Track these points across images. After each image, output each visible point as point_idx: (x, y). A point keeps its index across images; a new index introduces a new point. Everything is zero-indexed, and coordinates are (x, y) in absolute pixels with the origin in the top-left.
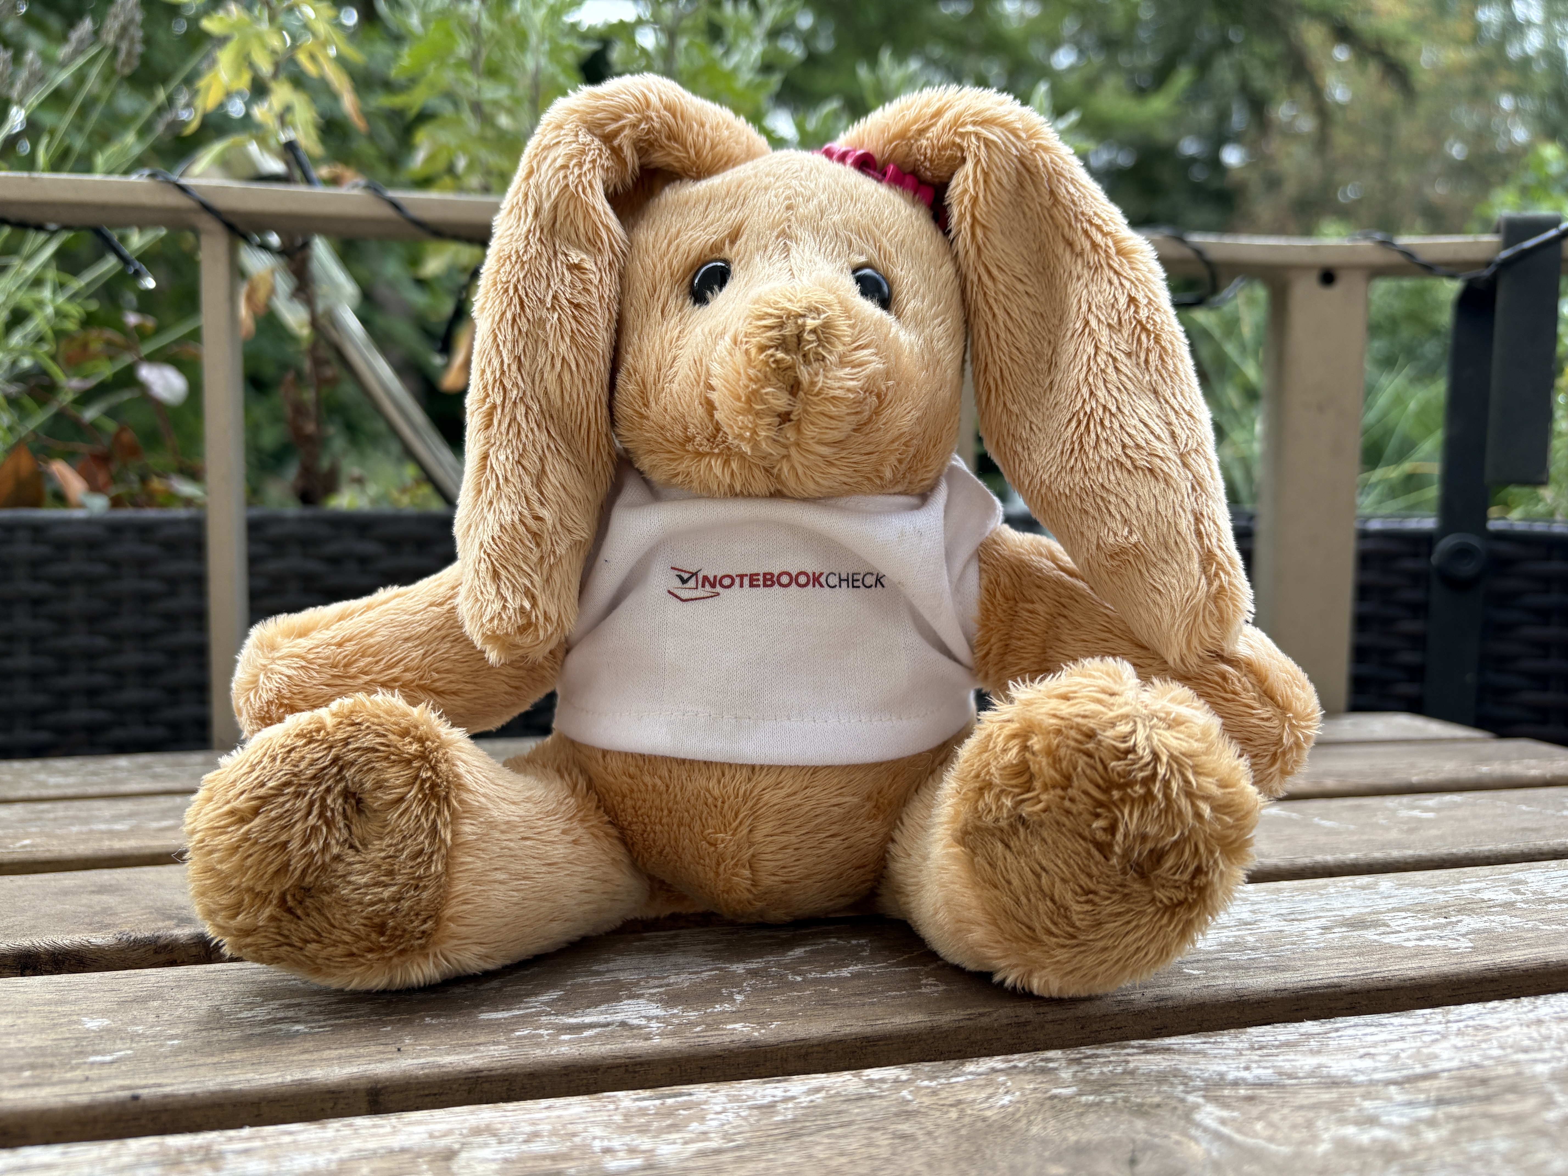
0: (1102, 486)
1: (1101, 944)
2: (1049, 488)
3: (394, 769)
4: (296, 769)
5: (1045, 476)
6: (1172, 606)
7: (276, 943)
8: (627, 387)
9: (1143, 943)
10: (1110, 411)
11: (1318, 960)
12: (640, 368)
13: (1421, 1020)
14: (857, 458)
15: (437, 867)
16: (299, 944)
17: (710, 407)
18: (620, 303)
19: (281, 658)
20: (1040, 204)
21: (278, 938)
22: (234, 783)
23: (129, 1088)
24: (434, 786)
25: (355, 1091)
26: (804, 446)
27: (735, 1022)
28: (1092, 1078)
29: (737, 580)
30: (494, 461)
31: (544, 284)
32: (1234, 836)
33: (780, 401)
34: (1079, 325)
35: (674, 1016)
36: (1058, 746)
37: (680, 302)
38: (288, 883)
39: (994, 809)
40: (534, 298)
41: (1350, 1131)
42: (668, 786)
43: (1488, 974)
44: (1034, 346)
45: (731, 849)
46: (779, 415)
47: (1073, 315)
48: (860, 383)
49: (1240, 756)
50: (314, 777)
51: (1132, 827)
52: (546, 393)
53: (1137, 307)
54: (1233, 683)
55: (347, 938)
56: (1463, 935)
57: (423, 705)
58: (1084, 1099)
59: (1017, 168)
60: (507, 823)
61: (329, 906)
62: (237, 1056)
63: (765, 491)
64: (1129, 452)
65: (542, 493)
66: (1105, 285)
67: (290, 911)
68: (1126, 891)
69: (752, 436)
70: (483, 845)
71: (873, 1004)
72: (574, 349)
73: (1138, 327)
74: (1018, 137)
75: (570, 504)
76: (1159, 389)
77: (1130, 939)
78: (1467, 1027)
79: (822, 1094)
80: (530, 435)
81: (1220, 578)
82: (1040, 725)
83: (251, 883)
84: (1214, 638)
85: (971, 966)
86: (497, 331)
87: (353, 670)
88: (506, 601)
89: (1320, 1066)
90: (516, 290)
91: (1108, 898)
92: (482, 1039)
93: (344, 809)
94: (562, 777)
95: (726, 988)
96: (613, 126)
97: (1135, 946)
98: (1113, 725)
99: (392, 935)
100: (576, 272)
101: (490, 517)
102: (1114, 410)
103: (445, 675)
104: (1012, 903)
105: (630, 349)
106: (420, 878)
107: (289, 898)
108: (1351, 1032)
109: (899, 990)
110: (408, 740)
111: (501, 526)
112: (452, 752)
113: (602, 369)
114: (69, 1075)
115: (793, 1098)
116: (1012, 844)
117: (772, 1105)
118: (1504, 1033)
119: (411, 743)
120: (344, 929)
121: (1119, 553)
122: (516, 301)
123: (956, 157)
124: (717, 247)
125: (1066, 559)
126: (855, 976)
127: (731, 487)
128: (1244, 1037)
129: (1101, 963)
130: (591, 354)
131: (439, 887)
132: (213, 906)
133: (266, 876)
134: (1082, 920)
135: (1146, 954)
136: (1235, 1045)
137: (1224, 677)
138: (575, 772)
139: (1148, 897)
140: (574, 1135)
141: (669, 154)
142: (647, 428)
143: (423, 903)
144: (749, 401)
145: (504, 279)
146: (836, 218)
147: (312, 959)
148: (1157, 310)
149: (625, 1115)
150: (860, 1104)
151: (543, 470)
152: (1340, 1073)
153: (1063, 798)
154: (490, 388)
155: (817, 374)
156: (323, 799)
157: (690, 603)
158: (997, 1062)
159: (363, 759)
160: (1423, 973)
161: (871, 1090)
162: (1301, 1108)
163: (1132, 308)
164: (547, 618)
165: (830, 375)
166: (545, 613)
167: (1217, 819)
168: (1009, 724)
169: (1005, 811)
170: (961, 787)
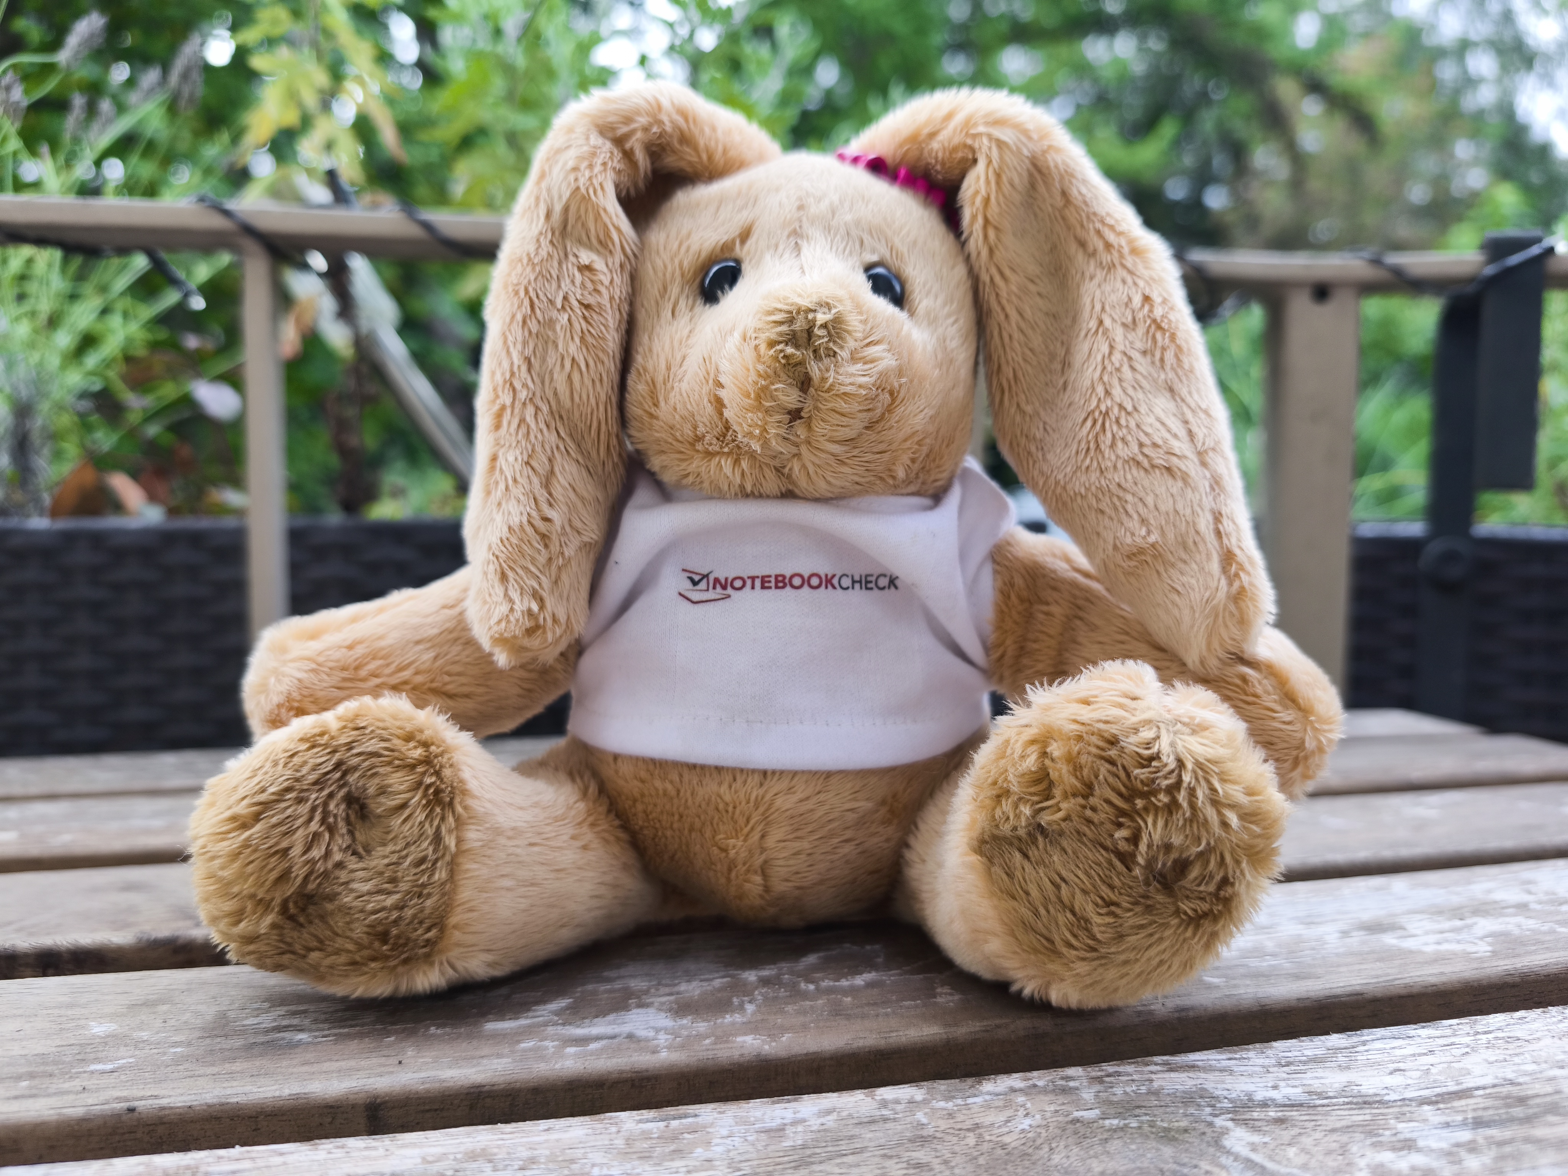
0: (1119, 485)
1: (1123, 957)
2: (1064, 488)
3: (399, 774)
4: (299, 774)
5: (1060, 477)
6: (1192, 607)
7: (279, 951)
8: (637, 387)
9: (1165, 956)
10: (1125, 409)
11: (1339, 966)
12: (650, 366)
13: (1448, 1032)
14: (869, 457)
15: (440, 874)
16: (302, 952)
17: (719, 404)
18: (631, 304)
19: (293, 660)
20: (1052, 206)
21: (282, 945)
22: (235, 788)
23: (126, 1100)
24: (437, 792)
25: (354, 1106)
26: (814, 444)
27: (745, 1034)
28: (1115, 1099)
29: (749, 582)
30: (503, 463)
31: (554, 285)
32: (1262, 846)
33: (790, 397)
34: (1093, 324)
35: (682, 1027)
36: (1079, 753)
37: (690, 301)
38: (290, 890)
39: (1011, 817)
40: (545, 299)
41: (1386, 1157)
42: (678, 791)
43: (1509, 979)
44: (1047, 347)
45: (743, 855)
46: (789, 413)
47: (1086, 314)
48: (872, 380)
49: (1266, 761)
50: (315, 783)
51: (1157, 838)
52: (555, 394)
53: (1152, 306)
54: (1254, 686)
55: (350, 946)
56: (1481, 939)
57: (429, 709)
58: (1107, 1122)
59: (1028, 170)
60: (513, 829)
61: (332, 913)
62: (237, 1066)
63: (776, 491)
64: (1146, 450)
65: (550, 494)
66: (1119, 284)
67: (292, 918)
68: (1149, 902)
69: (761, 434)
70: (489, 852)
71: (887, 1015)
72: (584, 350)
73: (1153, 327)
74: (1030, 138)
75: (579, 505)
76: (1175, 387)
77: (1152, 952)
78: (1496, 1038)
79: (834, 1116)
80: (539, 436)
81: (1240, 578)
82: (1060, 731)
83: (252, 890)
84: (1234, 640)
85: (986, 974)
86: (508, 333)
87: (363, 673)
88: (514, 603)
89: (1350, 1084)
90: (527, 292)
91: (1130, 910)
92: (486, 1051)
93: (348, 815)
94: (573, 780)
95: (738, 996)
96: (624, 130)
97: (1157, 960)
98: (1136, 731)
99: (394, 944)
100: (587, 273)
101: (499, 518)
102: (1130, 408)
103: (456, 678)
104: (1030, 914)
105: (640, 350)
106: (424, 886)
107: (291, 905)
108: (1378, 1045)
109: (913, 999)
110: (412, 744)
111: (510, 528)
112: (457, 757)
113: (613, 369)
114: (67, 1086)
115: (804, 1121)
116: (1030, 853)
117: (781, 1129)
118: (1535, 1046)
119: (415, 748)
120: (348, 937)
121: (1136, 554)
122: (527, 302)
123: (967, 160)
124: (727, 247)
125: (1082, 561)
126: (870, 985)
127: (742, 487)
128: (1269, 1052)
129: (1122, 977)
130: (601, 355)
131: (444, 895)
132: (216, 913)
133: (267, 883)
134: (1103, 932)
135: (1170, 967)
136: (1260, 1061)
137: (1244, 679)
138: (587, 775)
139: (1172, 909)
140: (573, 1161)
141: (682, 159)
142: (657, 428)
143: (427, 912)
144: (758, 398)
145: (515, 282)
146: (848, 218)
147: (316, 967)
148: (1172, 309)
149: (628, 1139)
150: (873, 1127)
151: (552, 472)
152: (1371, 1092)
153: (1084, 807)
154: (500, 389)
155: (828, 370)
156: (325, 804)
157: (700, 605)
158: (1015, 1080)
159: (367, 763)
160: (1444, 979)
161: (885, 1112)
162: (1333, 1130)
163: (1147, 308)
164: (555, 620)
165: (841, 371)
166: (554, 615)
167: (1244, 827)
168: (1027, 729)
169: (1023, 819)
170: (978, 795)
